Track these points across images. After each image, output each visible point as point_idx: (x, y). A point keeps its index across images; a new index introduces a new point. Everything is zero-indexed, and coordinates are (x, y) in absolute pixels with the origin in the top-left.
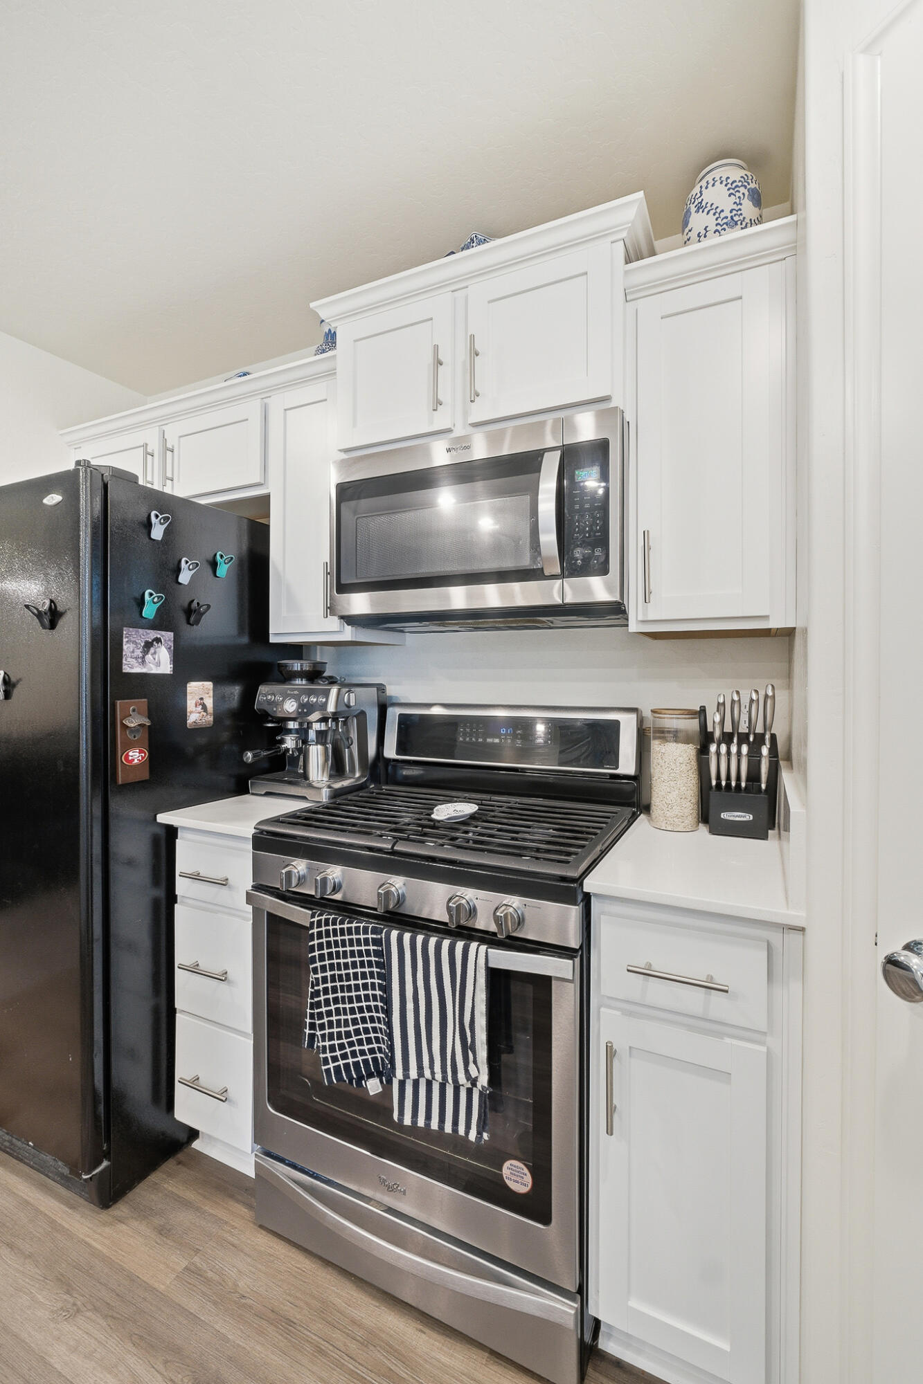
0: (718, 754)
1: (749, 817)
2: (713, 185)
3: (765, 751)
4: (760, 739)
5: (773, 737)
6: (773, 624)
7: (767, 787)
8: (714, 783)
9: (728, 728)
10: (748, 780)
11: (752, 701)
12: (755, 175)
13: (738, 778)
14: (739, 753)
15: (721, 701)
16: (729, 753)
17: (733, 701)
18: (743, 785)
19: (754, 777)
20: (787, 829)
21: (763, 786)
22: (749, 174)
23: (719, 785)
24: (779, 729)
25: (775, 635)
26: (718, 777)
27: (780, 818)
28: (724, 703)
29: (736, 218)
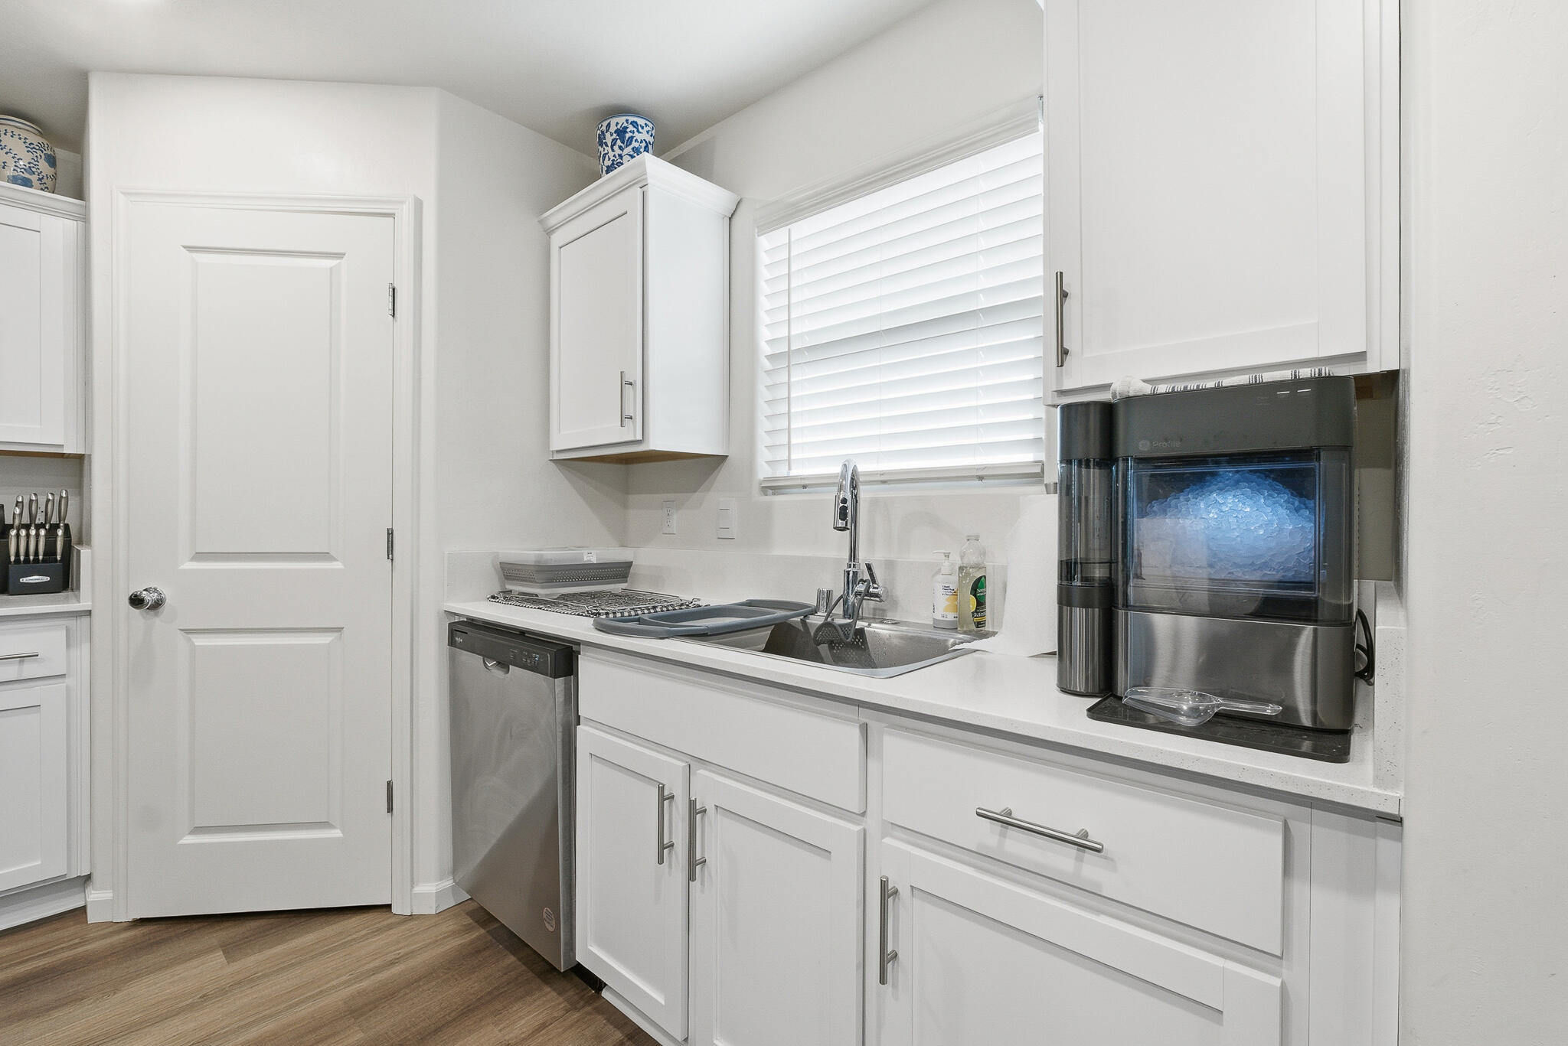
0: (18, 536)
1: (46, 579)
2: (7, 153)
3: (60, 532)
4: (57, 526)
5: (67, 527)
6: (66, 451)
7: (61, 558)
8: (12, 559)
9: (26, 520)
10: (45, 554)
11: (48, 500)
12: (51, 143)
13: (36, 553)
14: (37, 535)
15: (20, 500)
16: (28, 536)
17: (31, 501)
18: (41, 557)
19: (50, 551)
20: (78, 588)
21: (59, 558)
22: (45, 142)
23: (17, 561)
24: (71, 520)
25: (67, 458)
26: (17, 554)
27: (73, 581)
28: (22, 502)
29: (34, 170)
